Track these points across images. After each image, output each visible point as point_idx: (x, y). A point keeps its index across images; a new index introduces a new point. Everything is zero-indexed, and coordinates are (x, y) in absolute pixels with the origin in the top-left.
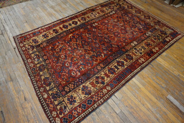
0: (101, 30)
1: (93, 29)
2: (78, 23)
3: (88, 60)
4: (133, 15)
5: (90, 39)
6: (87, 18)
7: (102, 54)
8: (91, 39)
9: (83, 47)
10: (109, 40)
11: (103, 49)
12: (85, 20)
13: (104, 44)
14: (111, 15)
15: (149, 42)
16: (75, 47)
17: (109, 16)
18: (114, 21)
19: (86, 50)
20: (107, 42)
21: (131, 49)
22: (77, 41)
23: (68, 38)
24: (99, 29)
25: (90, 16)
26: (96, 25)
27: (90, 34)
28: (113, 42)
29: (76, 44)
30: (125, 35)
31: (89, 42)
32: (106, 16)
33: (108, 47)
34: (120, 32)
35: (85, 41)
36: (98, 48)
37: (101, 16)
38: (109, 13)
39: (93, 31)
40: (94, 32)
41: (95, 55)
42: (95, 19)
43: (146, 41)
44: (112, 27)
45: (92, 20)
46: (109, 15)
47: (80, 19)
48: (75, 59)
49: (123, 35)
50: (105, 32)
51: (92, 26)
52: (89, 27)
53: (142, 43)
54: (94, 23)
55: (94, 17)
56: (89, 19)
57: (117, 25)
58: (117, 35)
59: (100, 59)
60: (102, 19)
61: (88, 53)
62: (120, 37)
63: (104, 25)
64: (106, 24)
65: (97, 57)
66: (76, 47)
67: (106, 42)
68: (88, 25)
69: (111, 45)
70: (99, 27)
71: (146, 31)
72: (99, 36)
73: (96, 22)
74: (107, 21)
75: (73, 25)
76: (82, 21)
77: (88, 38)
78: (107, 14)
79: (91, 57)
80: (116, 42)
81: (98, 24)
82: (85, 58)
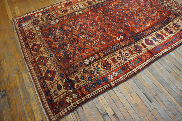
0: (112, 29)
1: (122, 31)
2: (144, 42)
3: (126, 3)
4: (55, 55)
5: (126, 21)
6: (132, 50)
7: (113, 6)
8: (124, 20)
9: (131, 12)
10: (105, 18)
11: (112, 10)
12: (135, 47)
13: (111, 14)
14: (93, 55)
15: (62, 14)
16: (140, 13)
17: (98, 53)
18: (91, 42)
19: (129, 10)
20: (107, 16)
21: (85, 9)
22: (139, 19)
23: (150, 22)
24: (115, 31)
25: (129, 55)
26: (119, 37)
27: (126, 26)
28: (100, 16)
29: (139, 16)
30: (84, 22)
31: (126, 17)
32: (102, 54)
33: (107, 12)
34: (89, 26)
35: (130, 18)
36: (117, 11)
37: (110, 53)
38: (95, 60)
39: (123, 29)
40: (121, 28)
41: (119, 6)
42: (121, 48)
43: (65, 15)
44: (97, 33)
45: (125, 46)
46: (96, 56)
47: (143, 49)
48: (137, 4)
49: (87, 23)
50: (108, 27)
51: (125, 36)
52: (128, 35)
53: (71, 12)
54: (122, 41)
55: (122, 51)
56: (130, 48)
57: (90, 36)
58: (94, 22)
59: (116, 3)
60: (110, 47)
61: (126, 8)
62: (92, 20)
63: (108, 36)
64: (105, 38)
65: (118, 5)
66: (138, 13)
67: (109, 16)
68: (130, 37)
69: (103, 13)
70: (114, 35)
71: (55, 26)
72: (115, 22)
73: (119, 42)
74: (103, 43)
75: (150, 38)
76: (140, 45)
77: (127, 21)
78: (100, 58)
79: (123, 5)
80: (98, 15)
81: (115, 38)
82: (128, 4)
